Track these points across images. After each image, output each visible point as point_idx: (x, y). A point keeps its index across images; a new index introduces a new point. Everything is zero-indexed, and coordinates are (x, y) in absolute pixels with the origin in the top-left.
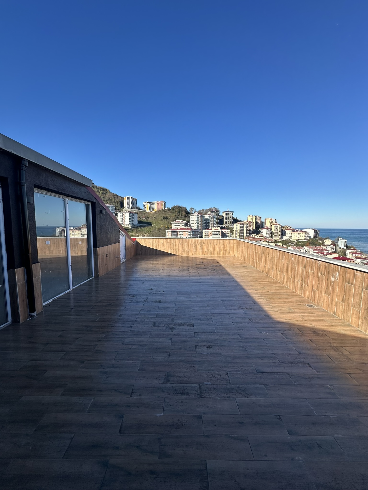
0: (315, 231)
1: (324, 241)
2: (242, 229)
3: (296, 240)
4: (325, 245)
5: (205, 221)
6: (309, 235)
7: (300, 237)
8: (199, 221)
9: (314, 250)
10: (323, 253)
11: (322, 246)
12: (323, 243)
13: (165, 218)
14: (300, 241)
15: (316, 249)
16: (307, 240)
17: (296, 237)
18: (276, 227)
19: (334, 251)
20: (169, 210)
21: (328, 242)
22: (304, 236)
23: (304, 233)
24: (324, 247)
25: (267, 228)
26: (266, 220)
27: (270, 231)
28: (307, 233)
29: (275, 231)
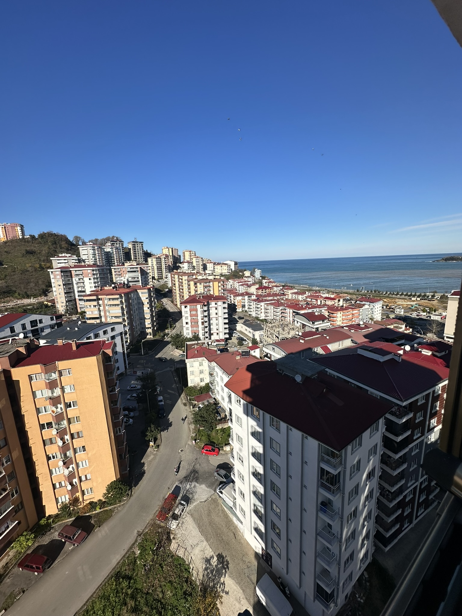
0: (235, 262)
1: (245, 272)
2: (159, 265)
3: (219, 274)
4: (246, 277)
5: (106, 255)
6: (231, 268)
7: (223, 270)
8: (97, 255)
9: (238, 283)
10: (247, 285)
11: (244, 278)
12: (244, 274)
13: (31, 253)
14: (223, 274)
15: (239, 281)
16: (229, 273)
17: (219, 270)
18: (197, 260)
19: (254, 282)
20: (34, 239)
21: (247, 273)
22: (226, 269)
23: (226, 266)
24: (246, 279)
25: (188, 262)
26: (184, 252)
27: (192, 265)
28: (229, 266)
29: (196, 265)
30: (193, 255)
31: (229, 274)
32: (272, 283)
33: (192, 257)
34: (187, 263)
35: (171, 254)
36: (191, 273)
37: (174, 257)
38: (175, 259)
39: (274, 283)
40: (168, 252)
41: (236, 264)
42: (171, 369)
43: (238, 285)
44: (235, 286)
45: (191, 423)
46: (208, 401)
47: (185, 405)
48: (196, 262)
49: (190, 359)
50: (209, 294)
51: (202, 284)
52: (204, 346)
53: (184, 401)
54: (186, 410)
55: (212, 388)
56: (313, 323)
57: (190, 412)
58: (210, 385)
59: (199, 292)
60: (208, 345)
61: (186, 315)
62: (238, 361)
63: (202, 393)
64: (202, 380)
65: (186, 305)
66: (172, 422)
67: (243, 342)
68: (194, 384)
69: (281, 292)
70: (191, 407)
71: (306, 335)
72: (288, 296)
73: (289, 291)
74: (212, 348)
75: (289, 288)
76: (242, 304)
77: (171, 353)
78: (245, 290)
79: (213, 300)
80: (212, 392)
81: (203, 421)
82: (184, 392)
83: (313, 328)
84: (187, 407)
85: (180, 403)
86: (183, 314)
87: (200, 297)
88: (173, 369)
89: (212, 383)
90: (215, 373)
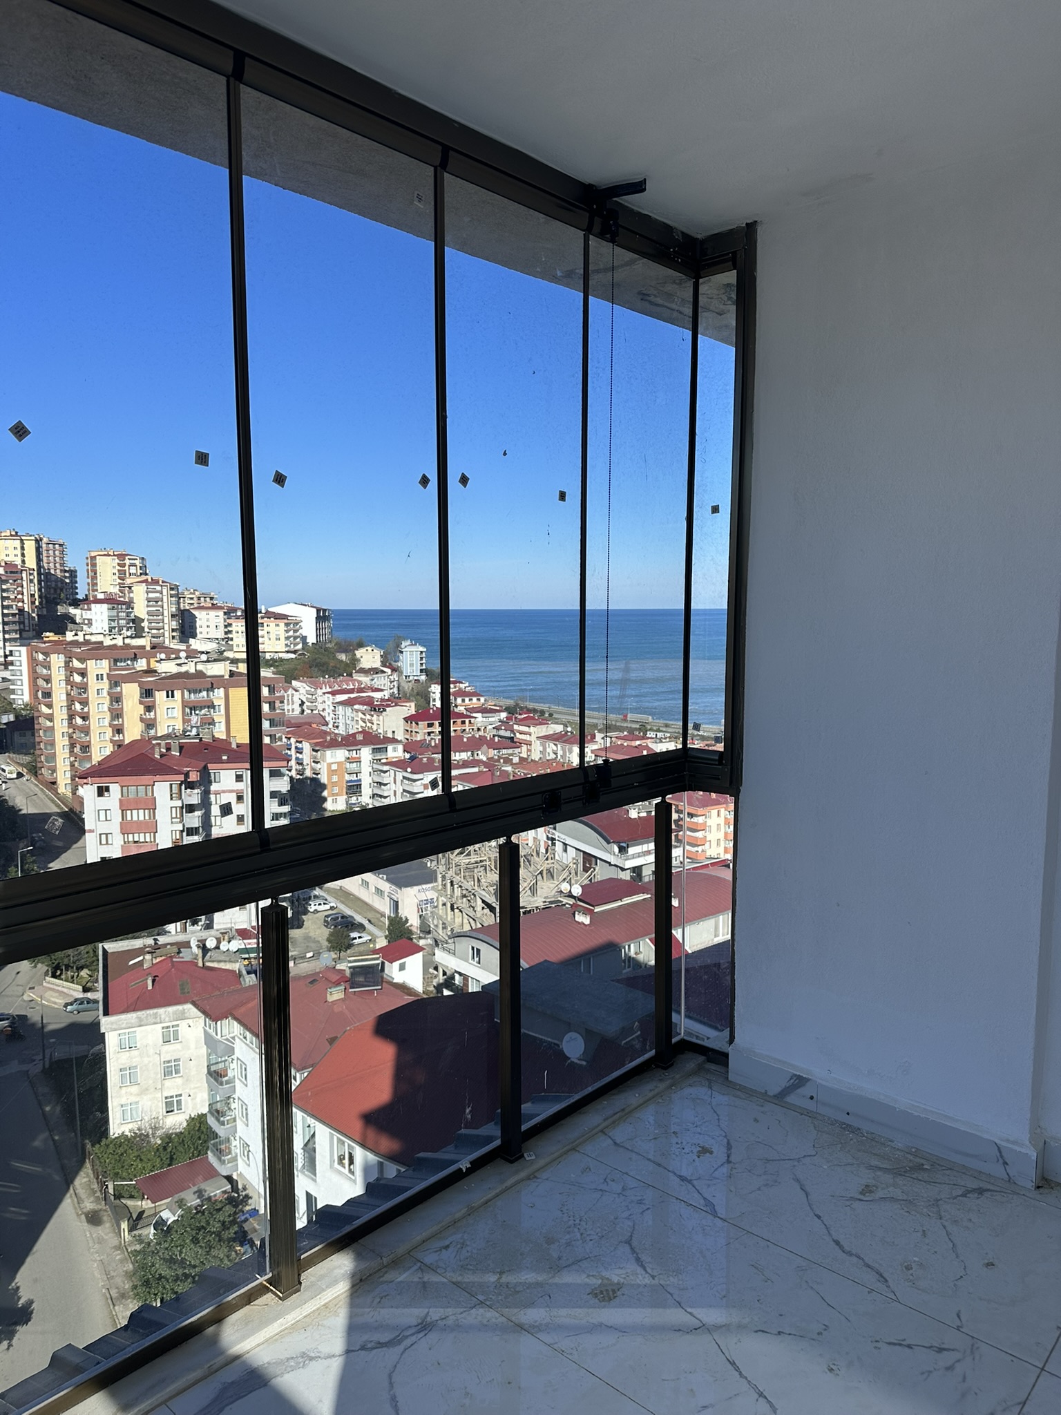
0: (318, 611)
1: (358, 653)
4: (362, 671)
6: (300, 631)
7: (266, 639)
9: (333, 693)
10: (369, 702)
11: (356, 676)
12: (354, 661)
14: (268, 656)
15: (336, 688)
16: (294, 652)
18: (151, 595)
19: (395, 690)
21: (369, 657)
22: (282, 636)
23: (282, 624)
24: (365, 680)
25: (110, 600)
26: (93, 558)
27: (128, 614)
28: (292, 624)
29: (149, 614)
30: (133, 570)
31: (293, 656)
32: (467, 699)
33: (128, 581)
34: (105, 606)
35: (31, 562)
36: (127, 647)
37: (45, 577)
38: (47, 587)
39: (475, 699)
40: (18, 552)
41: (322, 616)
42: (24, 1067)
43: (329, 703)
44: (320, 707)
45: (123, 1296)
46: (200, 1193)
47: (94, 1219)
48: (149, 600)
49: (123, 1016)
50: (207, 738)
51: (178, 694)
52: (186, 956)
53: (89, 1205)
54: (100, 1241)
55: (221, 1131)
56: (622, 850)
57: (118, 1248)
58: (211, 1121)
59: (162, 730)
60: (205, 950)
61: (103, 828)
62: (337, 1009)
63: (172, 1159)
64: (171, 1106)
65: (103, 782)
66: (31, 1302)
67: (353, 935)
68: (134, 1126)
69: (502, 733)
70: (124, 1225)
71: (595, 894)
72: (529, 750)
73: (532, 729)
74: (222, 966)
75: (533, 718)
76: (347, 777)
77: (26, 998)
78: (361, 723)
79: (228, 762)
80: (219, 1153)
81: (177, 1279)
82: (88, 1164)
83: (623, 869)
84: (105, 1231)
85: (68, 1215)
86: (89, 822)
87: (168, 749)
88: (35, 1069)
89: (217, 1113)
90: (234, 1066)
